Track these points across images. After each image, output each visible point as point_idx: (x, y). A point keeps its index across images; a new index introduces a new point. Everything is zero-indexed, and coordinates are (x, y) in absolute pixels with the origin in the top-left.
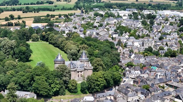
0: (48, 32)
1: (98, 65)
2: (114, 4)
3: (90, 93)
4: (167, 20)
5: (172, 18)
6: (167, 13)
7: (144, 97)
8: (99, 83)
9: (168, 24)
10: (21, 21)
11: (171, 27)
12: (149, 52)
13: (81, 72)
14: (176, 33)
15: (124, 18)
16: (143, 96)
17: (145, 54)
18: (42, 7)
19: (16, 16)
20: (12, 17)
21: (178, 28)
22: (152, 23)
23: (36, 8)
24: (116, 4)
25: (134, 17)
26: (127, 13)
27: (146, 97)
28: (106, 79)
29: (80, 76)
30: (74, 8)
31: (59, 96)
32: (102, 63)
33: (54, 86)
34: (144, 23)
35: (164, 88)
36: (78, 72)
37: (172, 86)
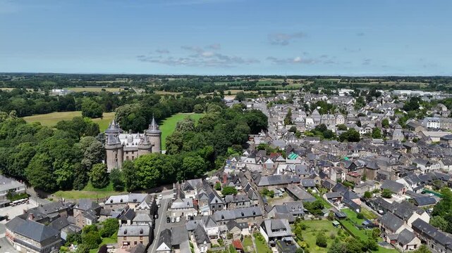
1: (173, 143)
7: (210, 212)
8: (141, 174)
12: (317, 132)
13: (133, 152)
22: (370, 101)
27: (214, 211)
28: (160, 169)
29: (130, 158)
31: (73, 190)
33: (60, 173)
34: (359, 100)
35: (272, 197)
36: (127, 152)
37: (291, 194)
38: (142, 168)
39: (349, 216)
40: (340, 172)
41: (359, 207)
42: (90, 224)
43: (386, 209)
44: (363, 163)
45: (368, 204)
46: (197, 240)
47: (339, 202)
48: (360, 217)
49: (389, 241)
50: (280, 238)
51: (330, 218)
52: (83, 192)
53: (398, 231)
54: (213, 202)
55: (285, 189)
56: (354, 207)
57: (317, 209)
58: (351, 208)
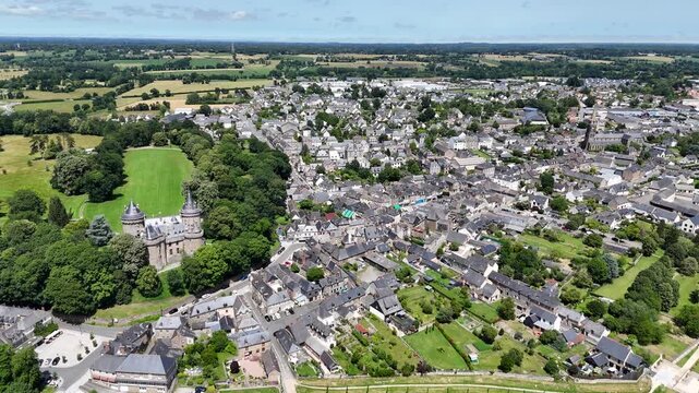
0: (183, 130)
1: (221, 222)
2: (331, 70)
3: (191, 293)
4: (404, 98)
5: (413, 94)
6: (408, 84)
7: (307, 301)
8: (209, 271)
9: (402, 107)
10: (161, 101)
11: (406, 111)
12: (351, 171)
13: (177, 243)
14: (412, 125)
15: (336, 95)
16: (304, 297)
17: (346, 175)
18: (218, 74)
19: (162, 91)
20: (156, 94)
21: (417, 115)
22: (377, 105)
23: (208, 75)
24: (335, 69)
25: (353, 94)
26: (343, 85)
27: (311, 299)
28: (228, 261)
29: (175, 251)
30: (270, 75)
32: (231, 217)
33: (98, 288)
34: (365, 106)
35: (356, 270)
36: (170, 244)
37: (373, 263)
38: (209, 264)
39: (435, 278)
40: (406, 228)
41: (440, 267)
42: (192, 342)
43: (462, 264)
44: (424, 215)
45: (443, 261)
46: (319, 333)
47: (418, 264)
48: (444, 277)
49: (476, 296)
50: (393, 314)
51: (420, 283)
52: (132, 305)
53: (482, 286)
54: (310, 289)
55: (364, 258)
56: (434, 267)
57: (405, 276)
58: (432, 268)
